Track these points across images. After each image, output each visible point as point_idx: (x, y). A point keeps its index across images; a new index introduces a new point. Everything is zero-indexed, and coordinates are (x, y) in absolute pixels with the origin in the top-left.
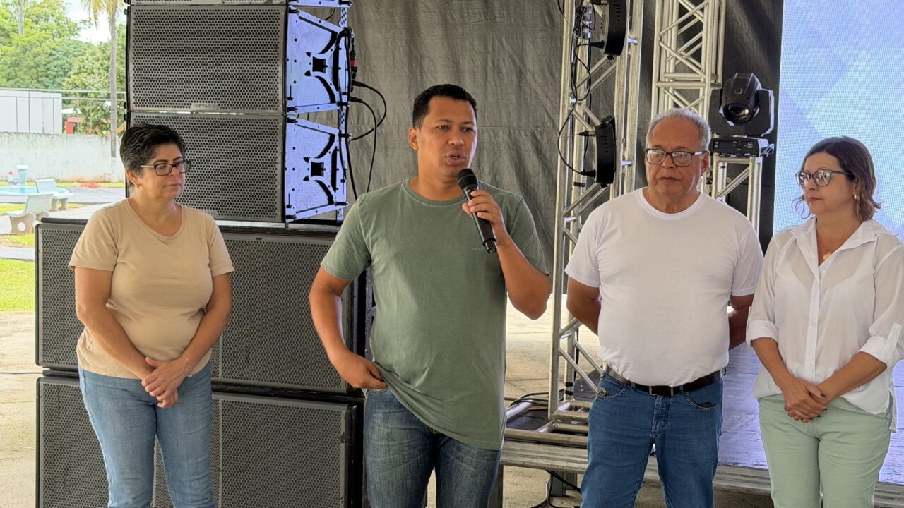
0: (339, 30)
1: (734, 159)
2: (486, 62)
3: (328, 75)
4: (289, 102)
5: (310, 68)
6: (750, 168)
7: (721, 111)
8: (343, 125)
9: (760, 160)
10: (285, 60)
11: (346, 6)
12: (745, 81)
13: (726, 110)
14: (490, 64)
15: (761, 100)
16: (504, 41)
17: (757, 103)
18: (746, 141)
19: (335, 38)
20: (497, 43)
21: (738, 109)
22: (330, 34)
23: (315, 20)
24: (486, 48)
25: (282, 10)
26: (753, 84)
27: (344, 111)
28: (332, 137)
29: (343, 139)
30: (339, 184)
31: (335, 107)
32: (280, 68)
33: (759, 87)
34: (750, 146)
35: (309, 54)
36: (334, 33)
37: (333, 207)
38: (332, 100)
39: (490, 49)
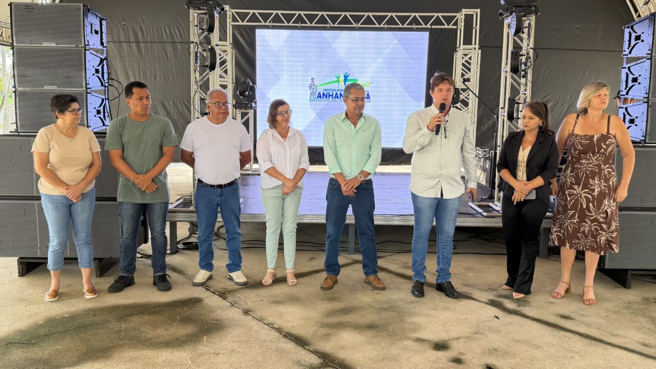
0: (103, 58)
1: (243, 111)
2: (140, 72)
3: (100, 75)
4: (88, 85)
5: (94, 72)
6: (250, 114)
7: (238, 93)
8: (107, 95)
9: (253, 111)
10: (86, 69)
11: (105, 48)
12: (246, 82)
13: (240, 93)
14: (141, 73)
15: (252, 89)
16: (147, 64)
17: (251, 90)
18: (248, 104)
19: (102, 60)
20: (144, 64)
21: (244, 92)
22: (100, 59)
23: (95, 53)
24: (139, 66)
25: (83, 49)
26: (249, 83)
27: (107, 90)
28: (103, 100)
29: (107, 100)
30: (106, 118)
31: (103, 88)
32: (84, 72)
33: (251, 84)
34: (249, 106)
35: (94, 67)
36: (101, 59)
37: (104, 127)
38: (102, 85)
39: (141, 66)
